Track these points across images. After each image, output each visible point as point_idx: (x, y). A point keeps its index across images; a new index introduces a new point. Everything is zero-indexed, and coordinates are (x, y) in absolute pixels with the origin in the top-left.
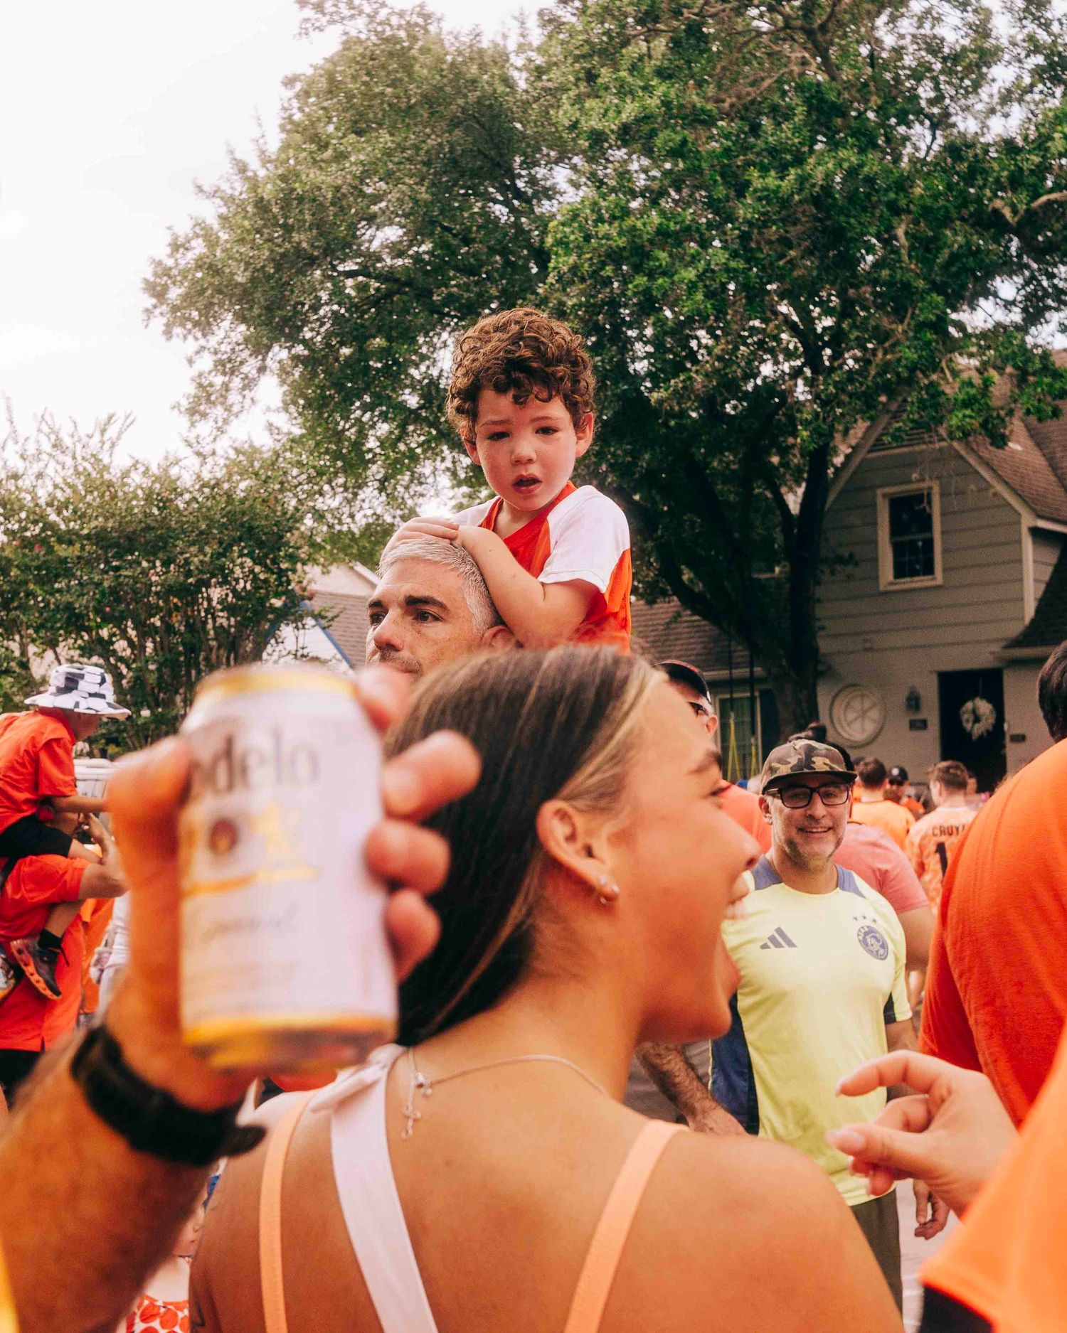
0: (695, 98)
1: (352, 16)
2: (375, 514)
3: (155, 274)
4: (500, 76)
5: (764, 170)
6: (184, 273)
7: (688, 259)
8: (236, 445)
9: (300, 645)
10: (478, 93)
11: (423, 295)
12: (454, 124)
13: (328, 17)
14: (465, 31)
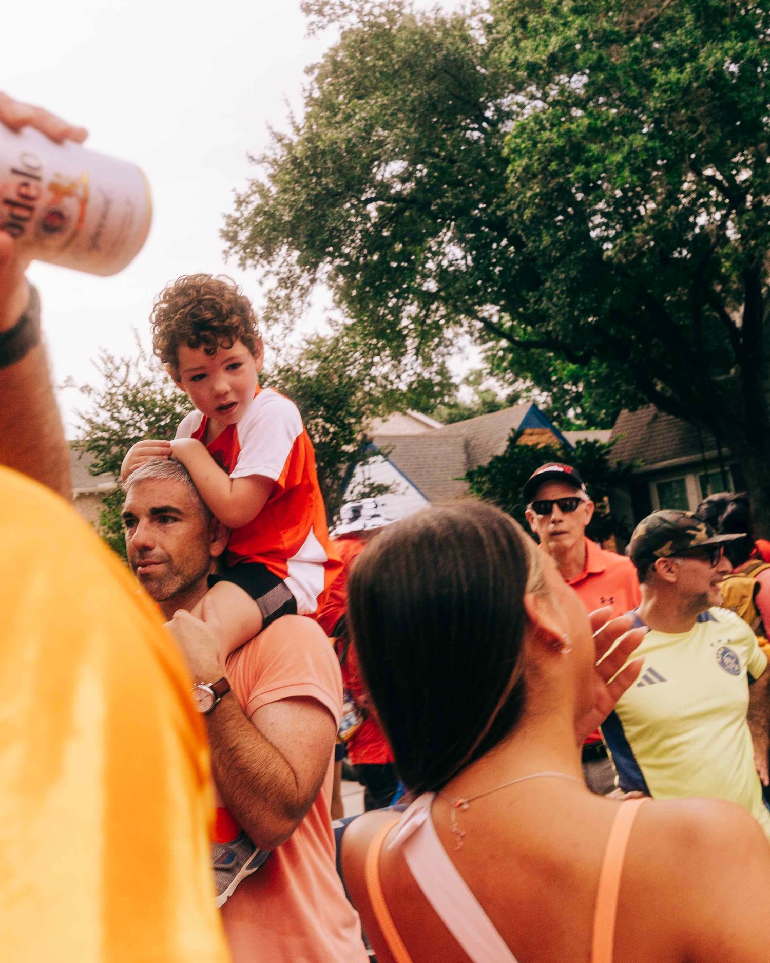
0: (605, 24)
1: (345, 14)
2: (415, 373)
3: (228, 225)
4: (461, 37)
5: (666, 69)
6: (248, 221)
7: (615, 146)
8: (307, 338)
9: (367, 476)
10: (444, 52)
11: (424, 207)
12: (430, 78)
13: (327, 18)
14: (429, 8)
